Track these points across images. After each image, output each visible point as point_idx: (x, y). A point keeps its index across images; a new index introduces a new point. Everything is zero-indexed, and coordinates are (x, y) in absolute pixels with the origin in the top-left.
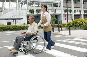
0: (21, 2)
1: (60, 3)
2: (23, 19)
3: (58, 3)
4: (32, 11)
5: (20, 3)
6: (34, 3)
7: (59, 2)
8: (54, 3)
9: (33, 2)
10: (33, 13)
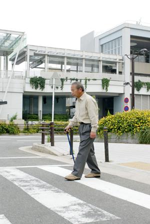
0: (12, 54)
1: (123, 64)
2: (6, 103)
3: (115, 63)
4: (38, 82)
5: (9, 57)
6: (46, 59)
7: (117, 61)
8: (104, 62)
9: (44, 56)
10: (43, 87)
